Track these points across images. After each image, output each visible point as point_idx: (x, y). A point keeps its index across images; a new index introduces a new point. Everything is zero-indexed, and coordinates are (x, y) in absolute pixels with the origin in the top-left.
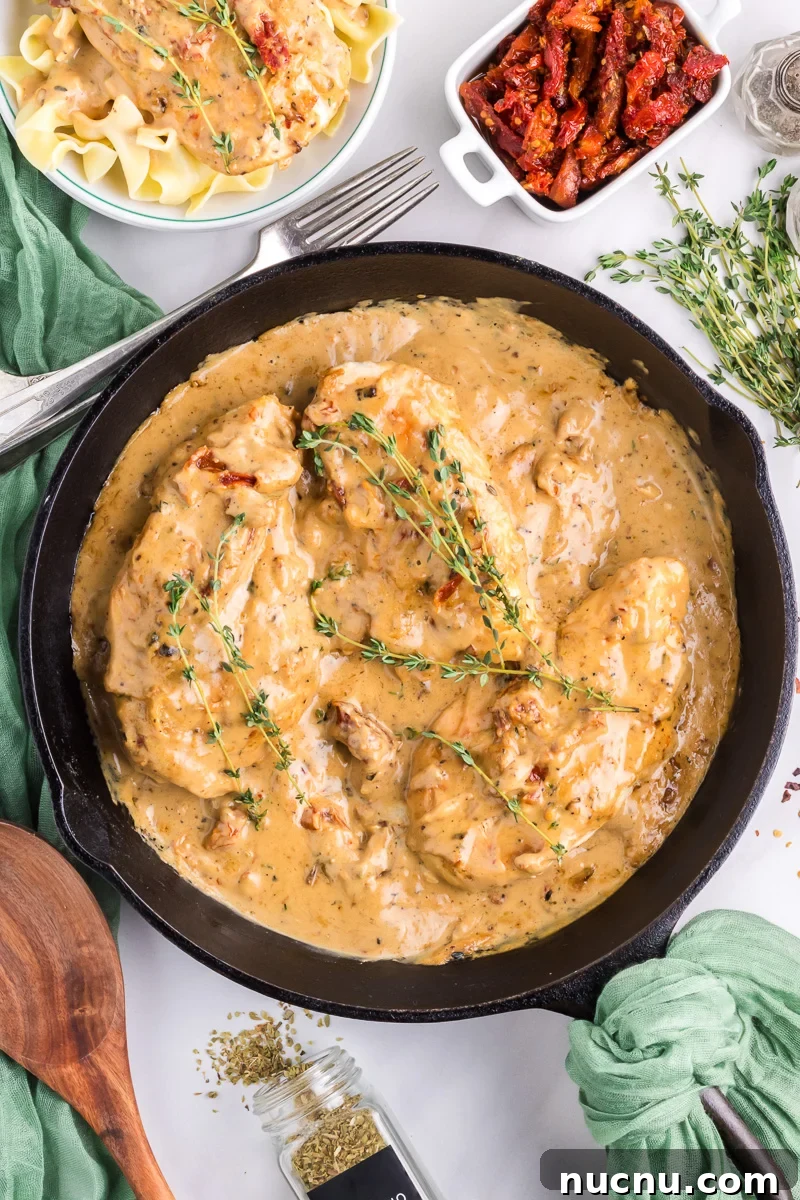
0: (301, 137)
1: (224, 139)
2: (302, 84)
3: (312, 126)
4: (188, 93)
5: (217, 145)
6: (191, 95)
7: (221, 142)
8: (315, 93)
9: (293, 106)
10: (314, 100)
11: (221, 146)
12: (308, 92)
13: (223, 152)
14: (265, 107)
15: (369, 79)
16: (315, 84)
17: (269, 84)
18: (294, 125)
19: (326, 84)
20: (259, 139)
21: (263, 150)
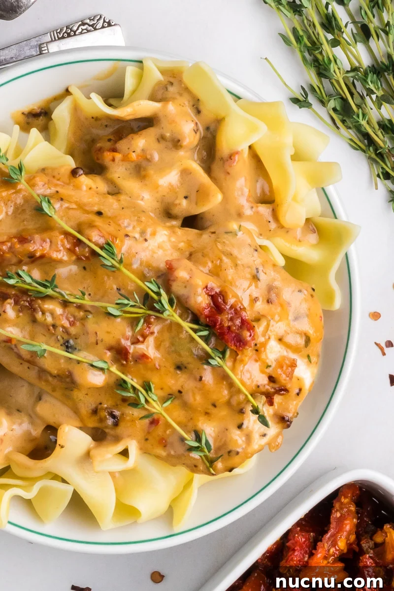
0: (287, 410)
1: (198, 438)
2: (274, 351)
3: (298, 394)
4: (143, 400)
5: (191, 449)
6: (147, 401)
7: (196, 444)
8: (293, 356)
9: (272, 379)
10: (293, 365)
11: (198, 448)
12: (284, 358)
13: (202, 454)
14: (239, 391)
15: (338, 303)
16: (288, 346)
17: (237, 365)
18: (277, 399)
19: (301, 341)
20: (240, 427)
21: (249, 438)
